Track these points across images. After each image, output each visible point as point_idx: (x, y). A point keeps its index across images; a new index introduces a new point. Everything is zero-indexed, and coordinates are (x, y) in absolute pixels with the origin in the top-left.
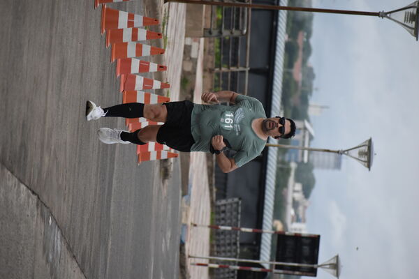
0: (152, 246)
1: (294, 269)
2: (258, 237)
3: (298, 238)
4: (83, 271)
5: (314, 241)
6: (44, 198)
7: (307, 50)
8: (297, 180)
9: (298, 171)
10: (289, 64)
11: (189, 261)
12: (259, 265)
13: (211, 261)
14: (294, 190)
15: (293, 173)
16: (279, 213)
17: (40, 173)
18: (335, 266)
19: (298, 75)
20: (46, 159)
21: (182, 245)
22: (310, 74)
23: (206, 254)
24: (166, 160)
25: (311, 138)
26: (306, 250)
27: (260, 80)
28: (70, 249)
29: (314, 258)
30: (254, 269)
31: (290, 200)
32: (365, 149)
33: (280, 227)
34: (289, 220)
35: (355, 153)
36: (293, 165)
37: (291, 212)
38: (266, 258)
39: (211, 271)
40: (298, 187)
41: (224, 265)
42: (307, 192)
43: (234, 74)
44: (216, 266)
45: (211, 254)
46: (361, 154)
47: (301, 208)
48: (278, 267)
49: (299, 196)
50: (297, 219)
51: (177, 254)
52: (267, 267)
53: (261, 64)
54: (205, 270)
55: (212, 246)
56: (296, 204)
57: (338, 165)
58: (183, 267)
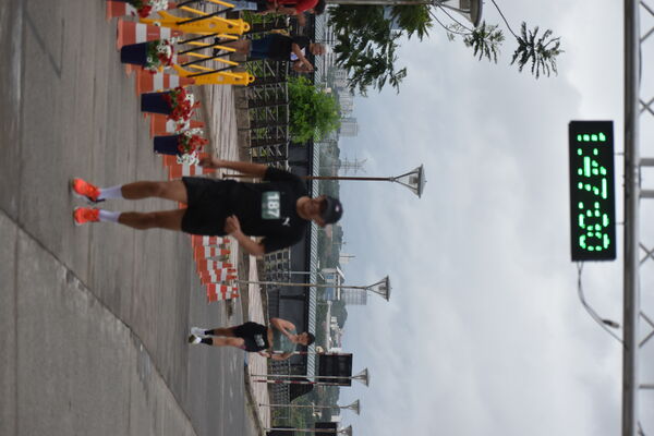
0: (223, 368)
1: (333, 381)
2: (304, 358)
3: (335, 356)
4: (168, 386)
5: (348, 359)
6: (136, 331)
8: (333, 315)
9: (333, 307)
11: (252, 379)
12: (305, 380)
13: (269, 378)
14: (331, 322)
15: (329, 309)
17: (131, 310)
18: (365, 377)
19: (329, 232)
20: (136, 301)
21: (246, 366)
22: (339, 232)
23: (265, 373)
24: (230, 300)
25: (342, 280)
26: (342, 366)
28: (158, 370)
29: (348, 372)
30: (303, 383)
31: (328, 330)
32: (384, 285)
33: (321, 351)
34: (328, 346)
35: (376, 288)
36: (329, 303)
37: (329, 339)
38: (311, 375)
39: (269, 385)
40: (334, 319)
41: (279, 381)
42: (341, 325)
44: (273, 382)
45: (269, 372)
46: (381, 288)
47: (337, 336)
48: (321, 380)
49: (334, 327)
50: (335, 345)
51: (242, 373)
52: (312, 380)
54: (265, 385)
55: (269, 367)
56: (333, 333)
57: (364, 301)
58: (247, 383)
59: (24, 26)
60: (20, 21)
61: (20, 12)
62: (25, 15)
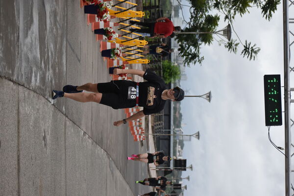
1: (180, 169)
3: (180, 160)
4: (121, 173)
5: (185, 161)
6: (109, 153)
7: (180, 109)
8: (179, 145)
9: (179, 142)
10: (175, 113)
11: (150, 169)
12: (169, 169)
14: (178, 147)
15: (178, 143)
16: (175, 154)
17: (107, 146)
18: (191, 168)
19: (177, 115)
20: (108, 141)
22: (181, 115)
24: (142, 141)
25: (182, 133)
26: (183, 164)
27: (167, 117)
28: (117, 166)
29: (185, 166)
30: (169, 170)
31: (177, 151)
32: (197, 134)
33: (175, 158)
34: (177, 156)
35: (195, 135)
36: (178, 141)
37: (178, 154)
38: (172, 167)
40: (180, 147)
41: (160, 169)
42: (182, 148)
43: (160, 116)
44: (158, 170)
46: (196, 136)
47: (181, 153)
48: (175, 169)
49: (180, 149)
50: (180, 156)
51: (147, 167)
52: (172, 169)
53: (167, 113)
54: (155, 171)
56: (179, 152)
57: (190, 140)
58: (149, 170)
59: (66, 44)
60: (65, 42)
61: (65, 39)
62: (67, 40)
